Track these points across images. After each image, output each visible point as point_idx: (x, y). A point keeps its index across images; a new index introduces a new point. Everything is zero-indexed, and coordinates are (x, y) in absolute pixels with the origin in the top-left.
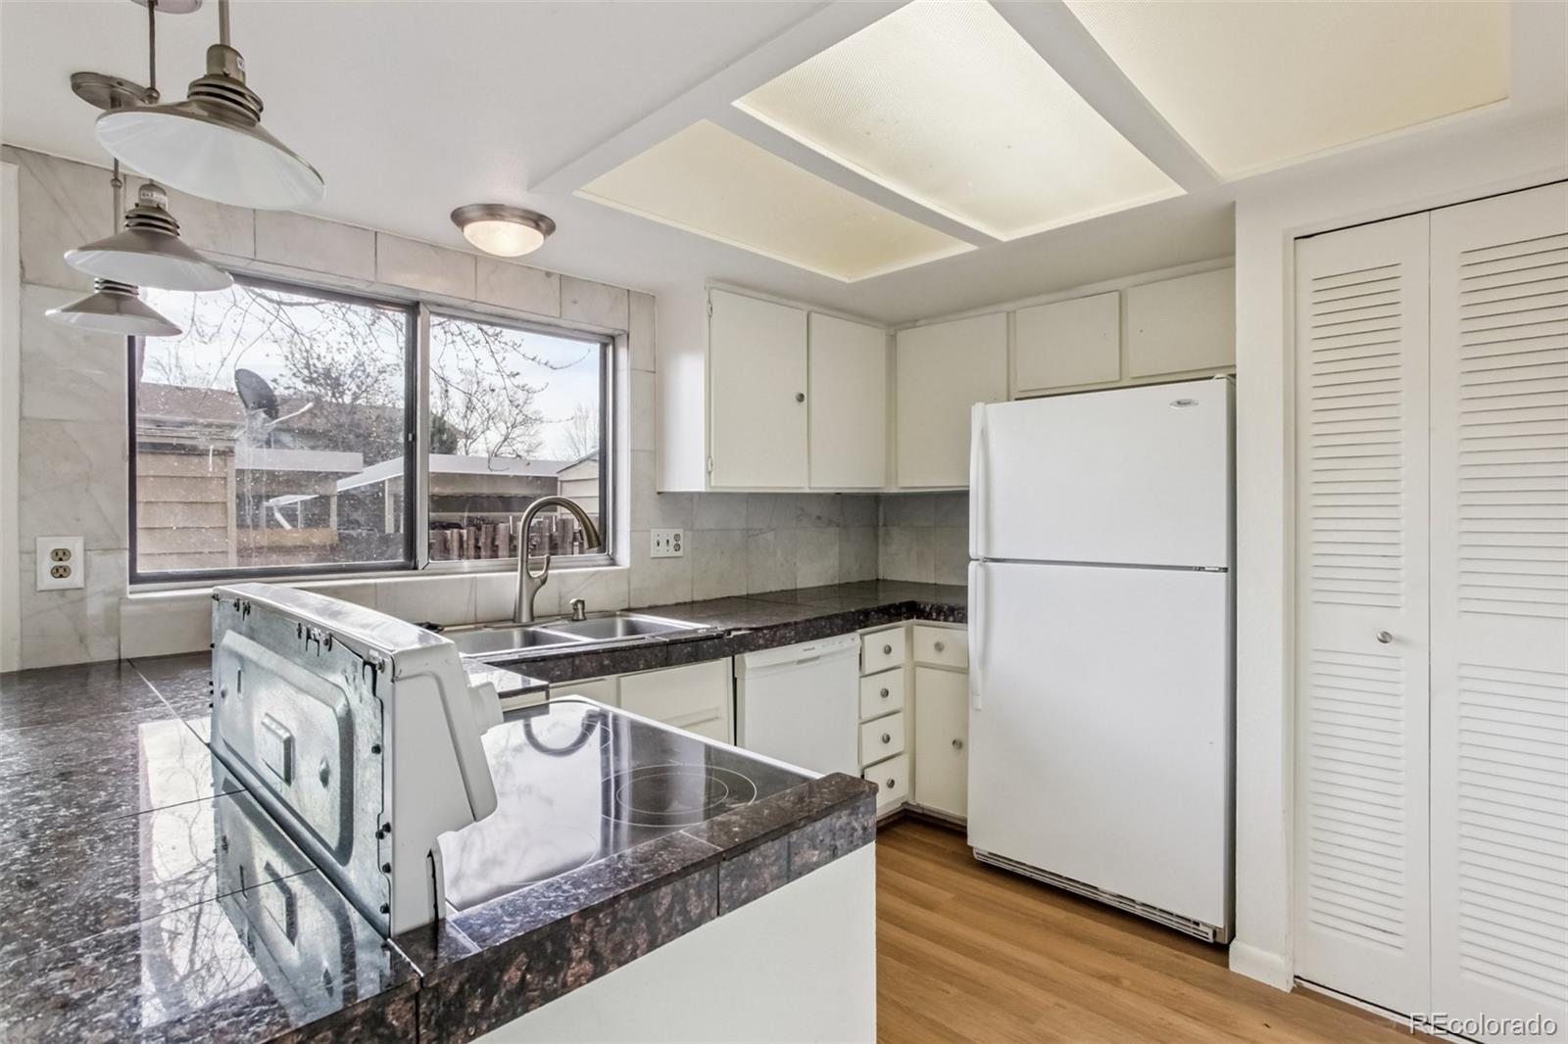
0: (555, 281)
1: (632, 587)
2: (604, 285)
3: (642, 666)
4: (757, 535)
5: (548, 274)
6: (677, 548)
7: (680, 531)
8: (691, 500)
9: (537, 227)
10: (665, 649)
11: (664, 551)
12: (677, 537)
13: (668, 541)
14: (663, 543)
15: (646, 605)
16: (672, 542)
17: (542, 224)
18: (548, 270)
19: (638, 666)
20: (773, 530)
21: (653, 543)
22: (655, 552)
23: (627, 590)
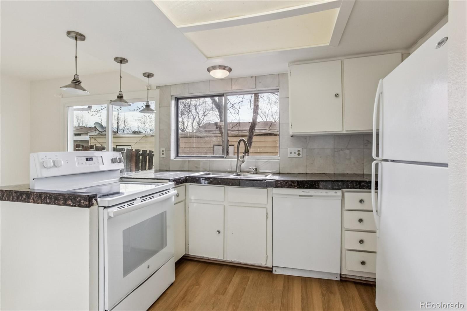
0: (254, 78)
1: (280, 167)
2: (270, 75)
3: (231, 185)
4: (340, 151)
5: (252, 77)
6: (299, 154)
7: (301, 149)
8: (306, 139)
9: (224, 69)
10: (239, 181)
11: (293, 155)
12: (299, 151)
13: (295, 152)
14: (293, 153)
15: (287, 173)
16: (297, 153)
17: (226, 68)
18: (251, 76)
19: (230, 184)
20: (348, 149)
21: (289, 153)
22: (289, 155)
23: (279, 167)
